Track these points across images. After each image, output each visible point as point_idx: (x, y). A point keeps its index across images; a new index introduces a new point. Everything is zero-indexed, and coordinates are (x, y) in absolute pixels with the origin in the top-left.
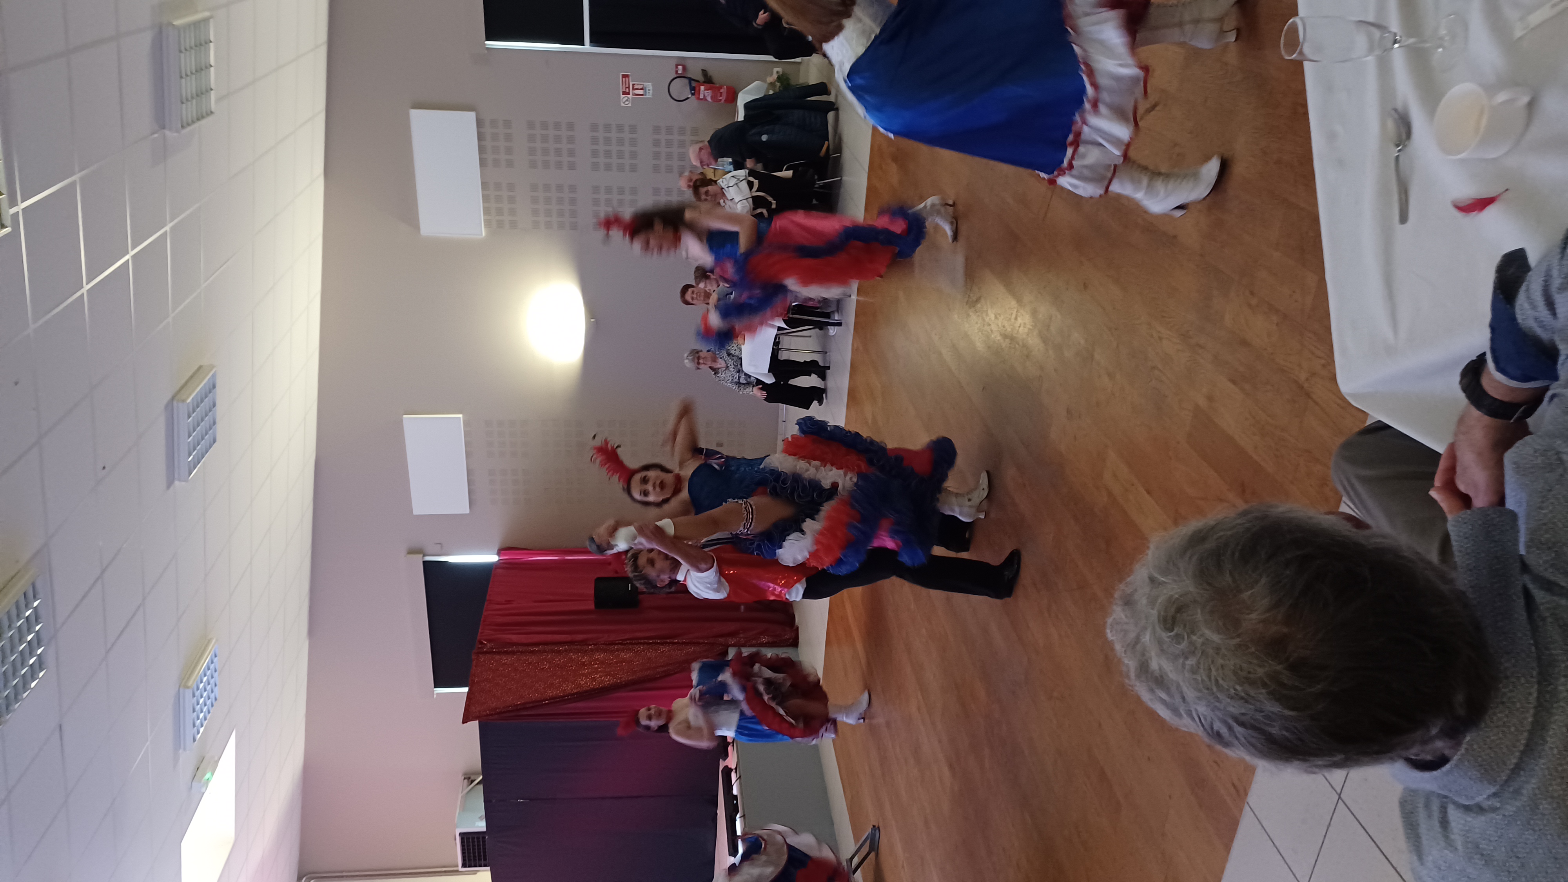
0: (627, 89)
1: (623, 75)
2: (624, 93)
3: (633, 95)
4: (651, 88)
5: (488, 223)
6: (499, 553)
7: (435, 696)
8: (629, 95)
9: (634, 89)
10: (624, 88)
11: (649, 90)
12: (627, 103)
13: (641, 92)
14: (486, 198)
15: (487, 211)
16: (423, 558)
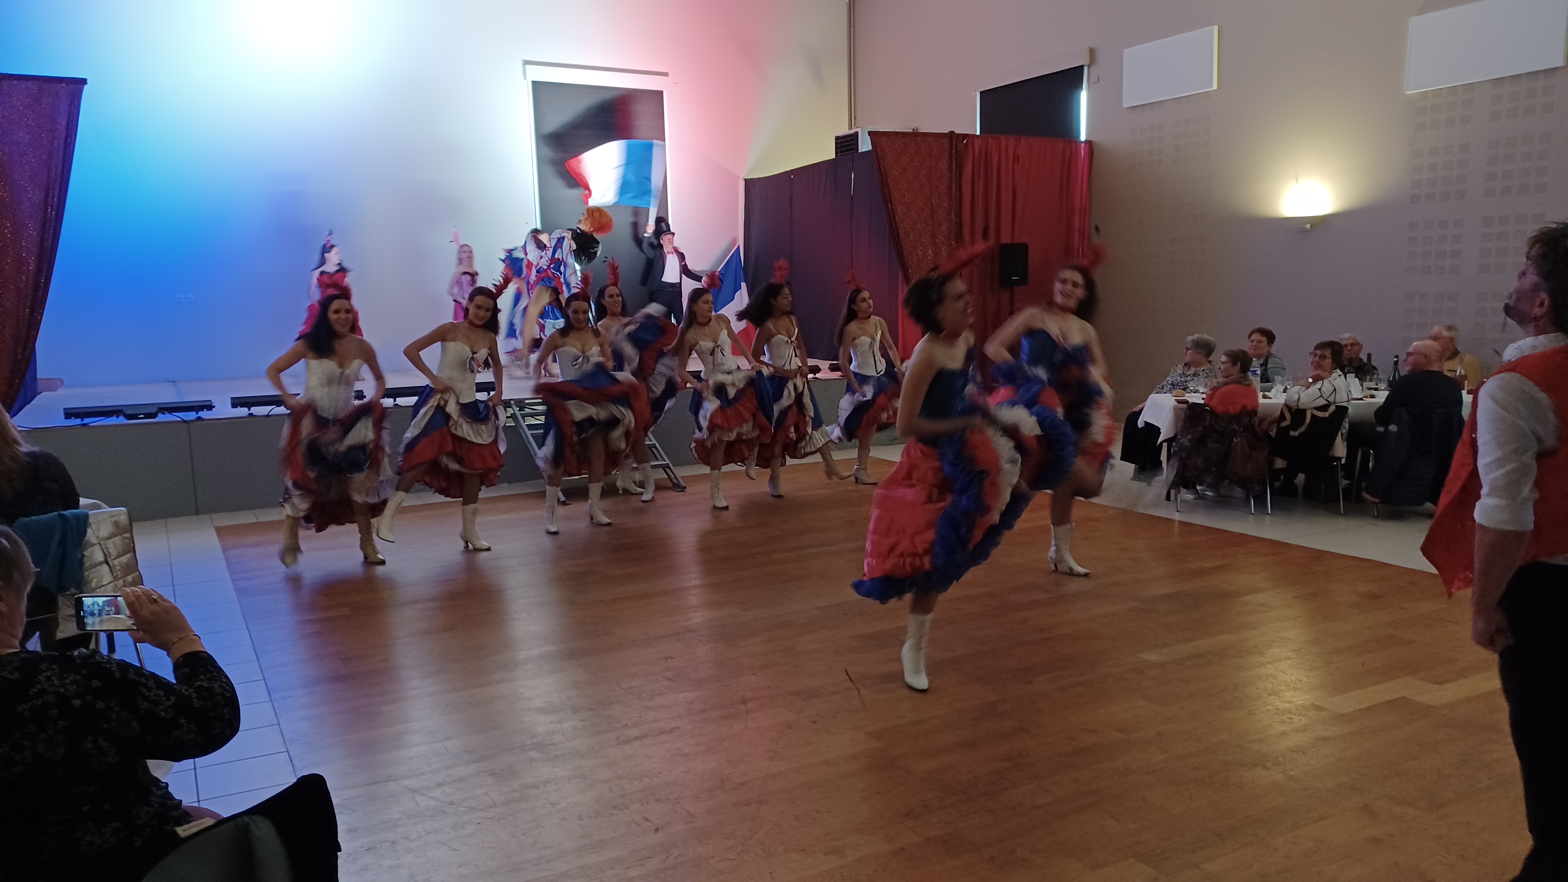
5: (1424, 96)
6: (1088, 143)
7: (974, 93)
14: (1454, 90)
15: (1437, 93)
16: (1086, 65)
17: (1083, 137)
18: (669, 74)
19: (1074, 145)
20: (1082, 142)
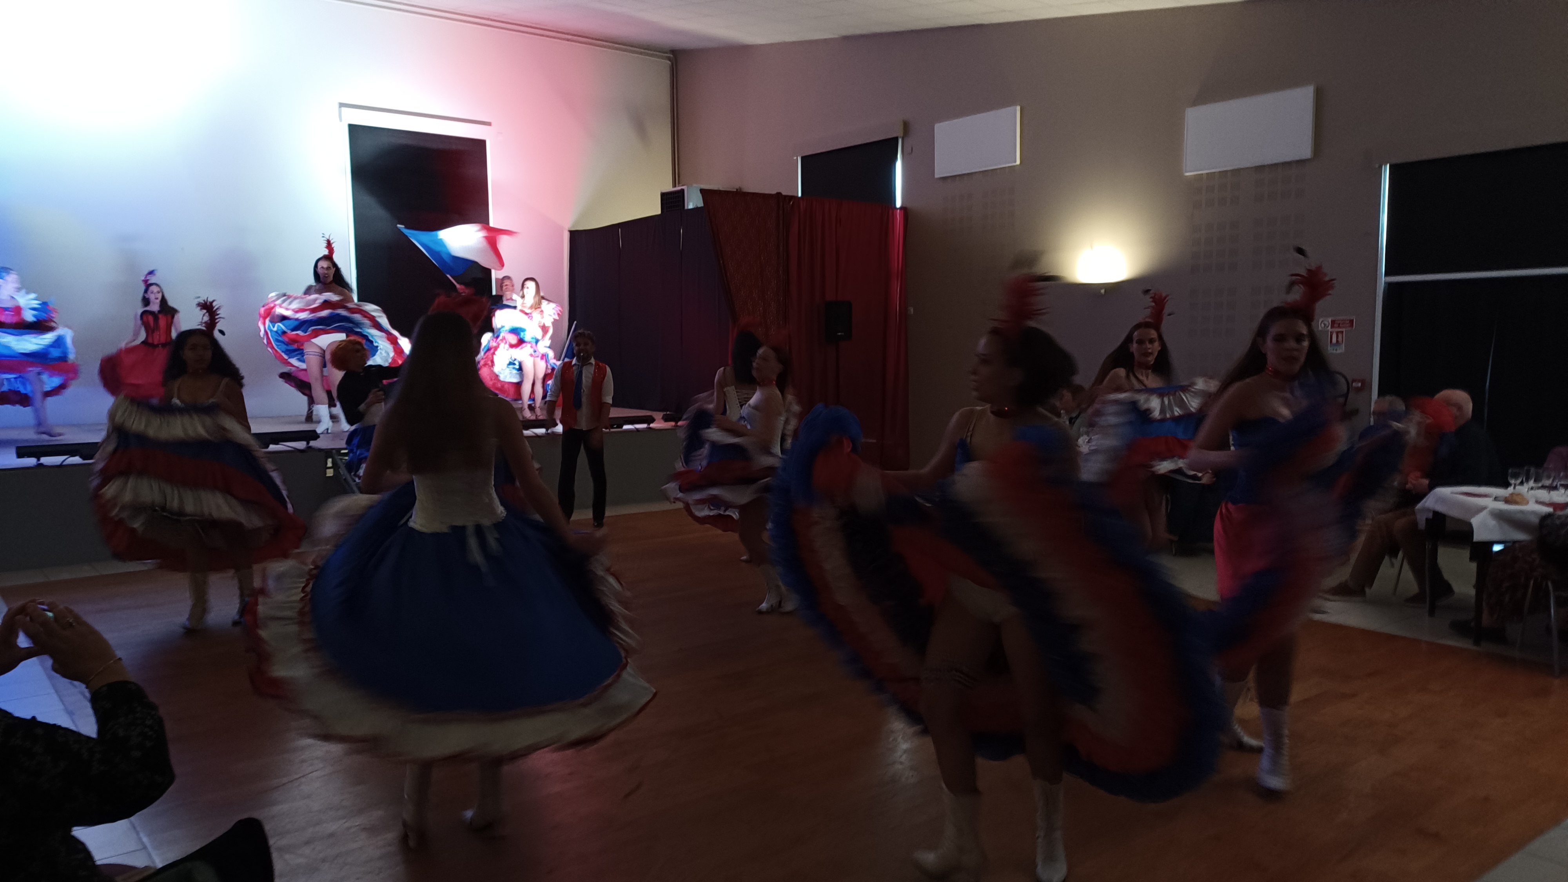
0: (1337, 325)
1: (1353, 320)
2: (1333, 322)
3: (1331, 332)
4: (1339, 351)
5: (1199, 178)
6: (904, 209)
7: (795, 158)
8: (1331, 328)
9: (1337, 333)
10: (1339, 322)
11: (1336, 350)
12: (1323, 325)
13: (1334, 340)
14: (1223, 174)
15: (1210, 176)
16: (900, 137)
17: (898, 204)
18: (492, 124)
19: (890, 212)
20: (898, 209)
